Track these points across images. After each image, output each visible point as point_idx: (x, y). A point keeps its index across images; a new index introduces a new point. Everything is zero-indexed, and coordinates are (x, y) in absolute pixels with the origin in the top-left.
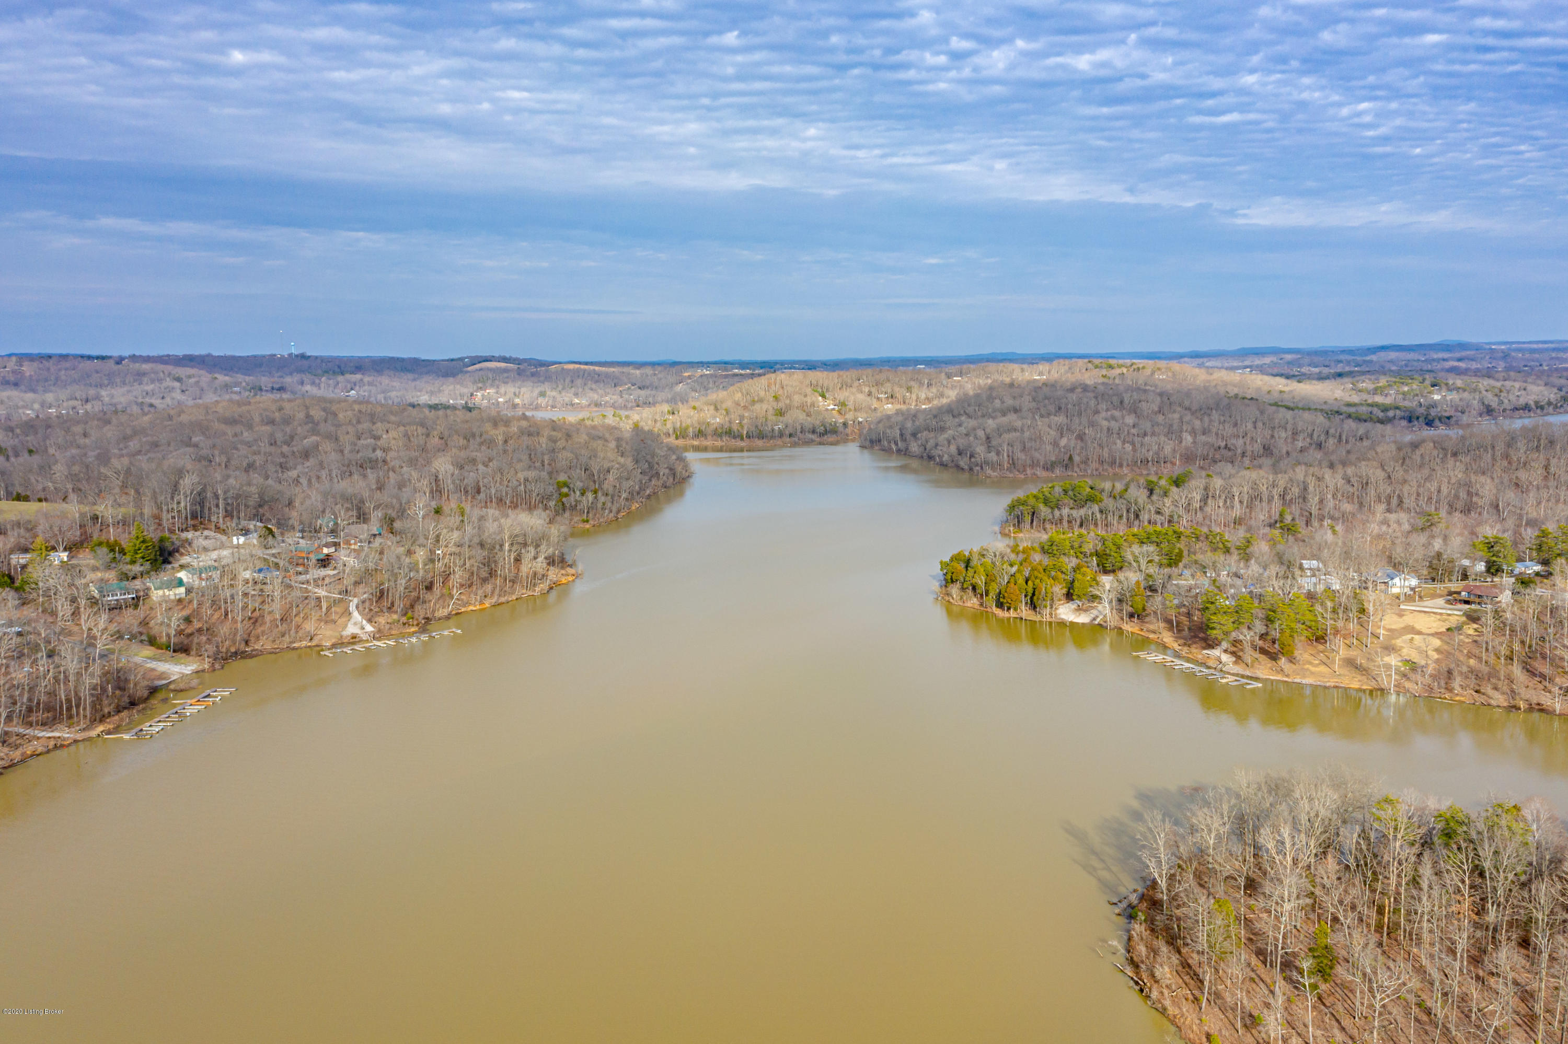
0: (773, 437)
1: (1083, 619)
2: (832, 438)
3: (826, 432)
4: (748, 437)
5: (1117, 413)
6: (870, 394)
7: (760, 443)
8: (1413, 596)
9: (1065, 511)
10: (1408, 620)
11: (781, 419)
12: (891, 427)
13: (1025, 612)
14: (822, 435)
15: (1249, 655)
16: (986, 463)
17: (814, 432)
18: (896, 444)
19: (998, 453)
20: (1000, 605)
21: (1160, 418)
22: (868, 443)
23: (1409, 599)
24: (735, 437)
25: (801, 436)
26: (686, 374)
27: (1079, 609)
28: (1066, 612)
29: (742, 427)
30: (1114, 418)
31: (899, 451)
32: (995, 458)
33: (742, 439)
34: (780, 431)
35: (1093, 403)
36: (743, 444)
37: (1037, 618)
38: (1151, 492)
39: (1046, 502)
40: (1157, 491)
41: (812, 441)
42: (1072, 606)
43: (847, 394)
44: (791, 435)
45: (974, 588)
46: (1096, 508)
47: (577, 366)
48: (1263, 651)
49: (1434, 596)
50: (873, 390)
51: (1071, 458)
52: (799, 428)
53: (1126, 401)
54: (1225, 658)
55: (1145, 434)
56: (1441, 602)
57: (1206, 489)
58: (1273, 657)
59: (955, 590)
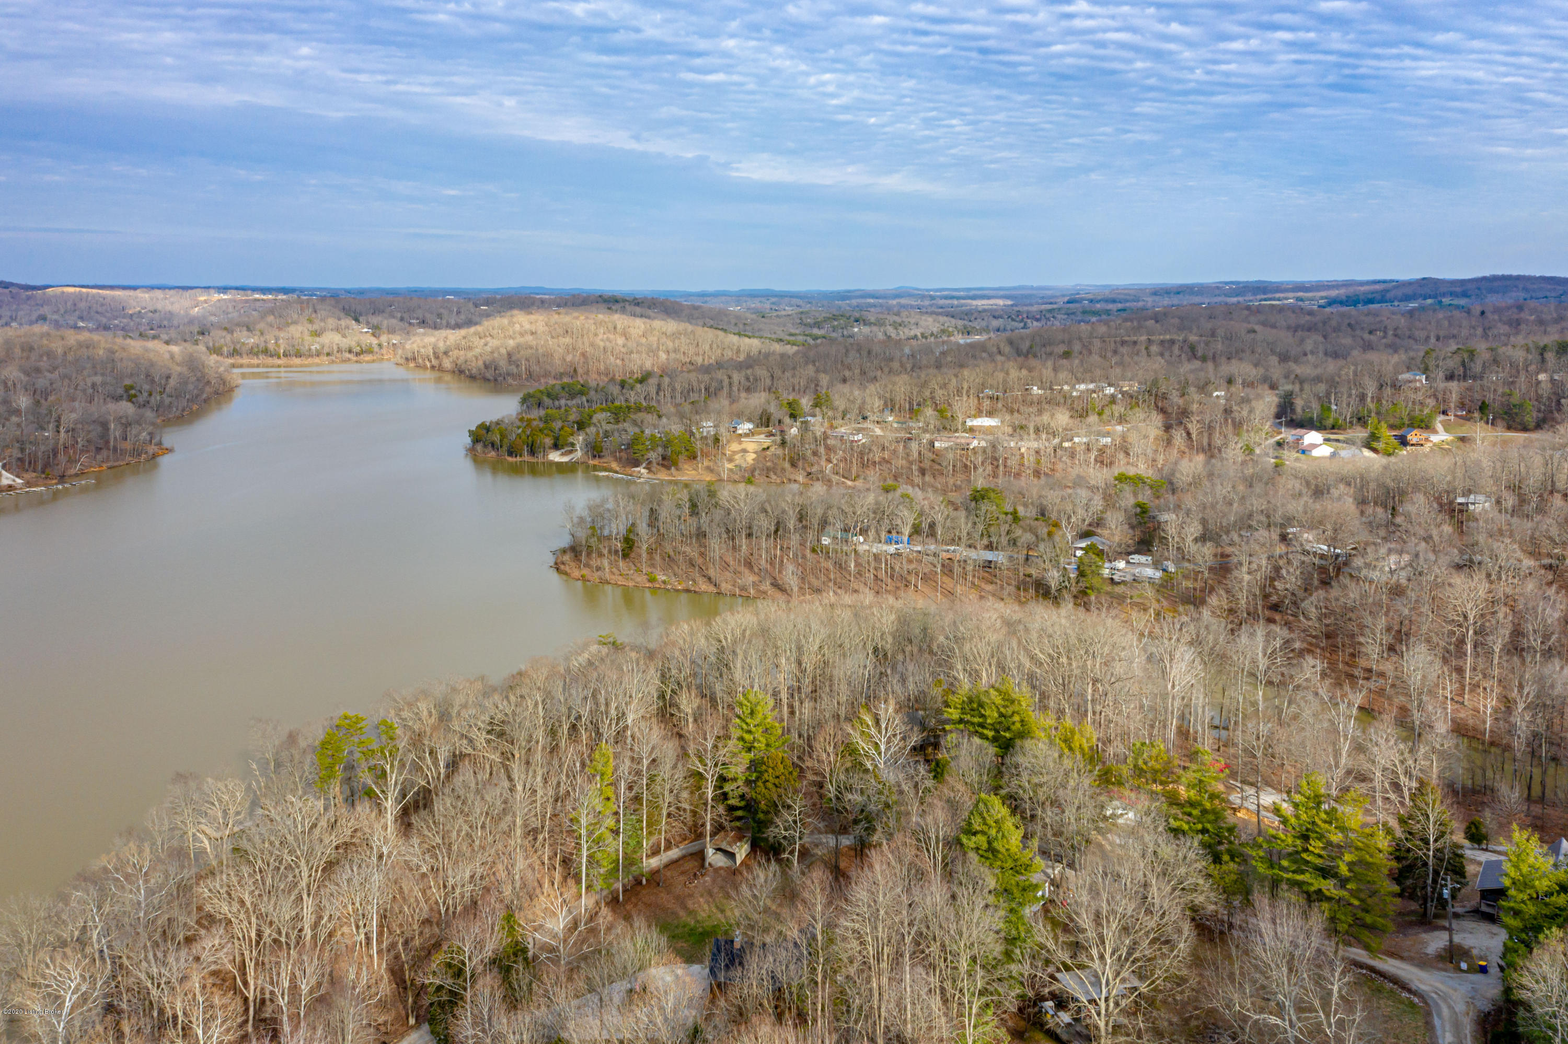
0: (312, 356)
1: (565, 459)
2: (368, 357)
3: (362, 352)
4: (285, 355)
5: (612, 336)
6: (402, 319)
7: (297, 361)
8: (750, 434)
9: (563, 402)
10: (744, 446)
11: (318, 339)
12: (424, 347)
13: (527, 458)
14: (357, 354)
15: (655, 467)
16: (508, 374)
17: (350, 351)
18: (430, 361)
19: (518, 366)
20: (510, 454)
21: (644, 340)
22: (402, 361)
23: (747, 435)
24: (272, 356)
25: (339, 355)
26: (202, 299)
27: (563, 454)
28: (555, 457)
29: (279, 347)
30: (608, 339)
31: (433, 367)
32: (515, 370)
33: (279, 358)
34: (317, 350)
35: (593, 327)
36: (280, 362)
37: (534, 460)
38: (623, 387)
39: (549, 395)
40: (627, 386)
41: (349, 360)
42: (559, 453)
43: (380, 318)
44: (328, 354)
45: (493, 445)
46: (584, 399)
47: (78, 289)
48: (663, 465)
49: (760, 434)
50: (406, 316)
51: (575, 370)
52: (335, 348)
53: (619, 327)
54: (643, 471)
55: (632, 352)
56: (763, 436)
57: (659, 385)
58: (668, 468)
59: (479, 447)
